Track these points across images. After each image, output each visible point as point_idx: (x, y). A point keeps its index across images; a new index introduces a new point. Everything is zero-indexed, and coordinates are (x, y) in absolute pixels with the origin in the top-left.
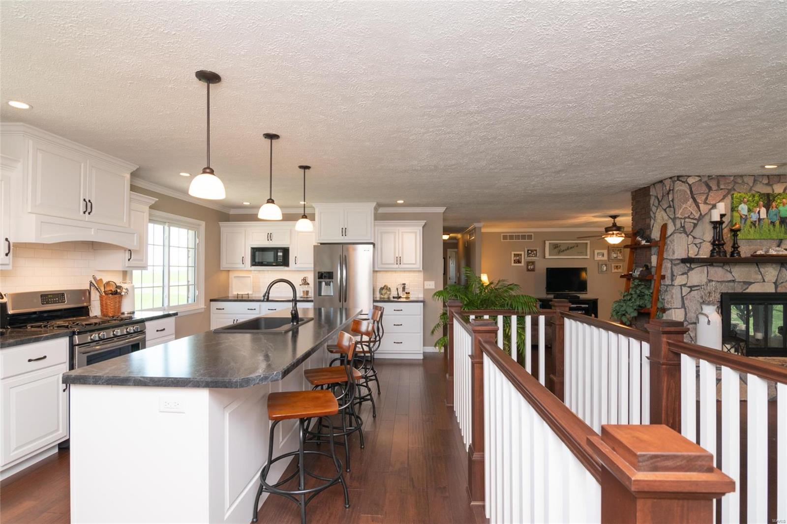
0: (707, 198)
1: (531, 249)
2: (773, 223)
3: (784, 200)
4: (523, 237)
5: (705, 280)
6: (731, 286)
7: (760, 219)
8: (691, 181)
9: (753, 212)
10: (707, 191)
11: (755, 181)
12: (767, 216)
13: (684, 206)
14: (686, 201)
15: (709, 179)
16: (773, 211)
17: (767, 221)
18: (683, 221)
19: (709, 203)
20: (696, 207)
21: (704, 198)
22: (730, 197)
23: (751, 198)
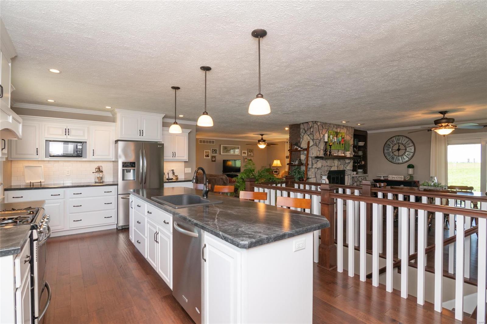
0: (322, 132)
1: (214, 149)
2: (338, 143)
4: (210, 142)
5: (322, 166)
6: (330, 168)
7: (335, 142)
8: (318, 124)
9: (333, 139)
10: (322, 129)
11: (334, 126)
12: (336, 140)
14: (317, 133)
15: (323, 124)
17: (336, 143)
18: (316, 141)
20: (319, 135)
22: (327, 132)
23: (333, 133)
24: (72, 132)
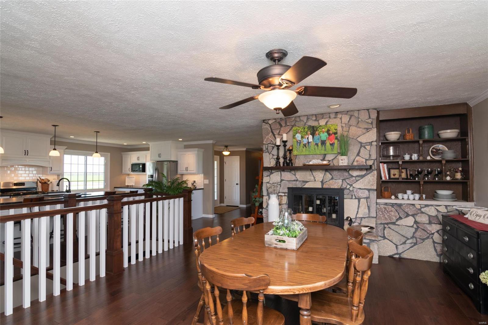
0: (279, 132)
2: (317, 144)
3: (323, 130)
5: (279, 180)
6: (294, 184)
7: (308, 142)
8: (270, 122)
9: (304, 138)
10: (280, 127)
11: (308, 119)
12: (313, 140)
13: (267, 137)
14: (268, 134)
15: (281, 120)
16: (316, 137)
17: (313, 144)
18: (267, 146)
19: (281, 134)
20: (274, 137)
21: (278, 131)
23: (303, 130)
24: (140, 159)
